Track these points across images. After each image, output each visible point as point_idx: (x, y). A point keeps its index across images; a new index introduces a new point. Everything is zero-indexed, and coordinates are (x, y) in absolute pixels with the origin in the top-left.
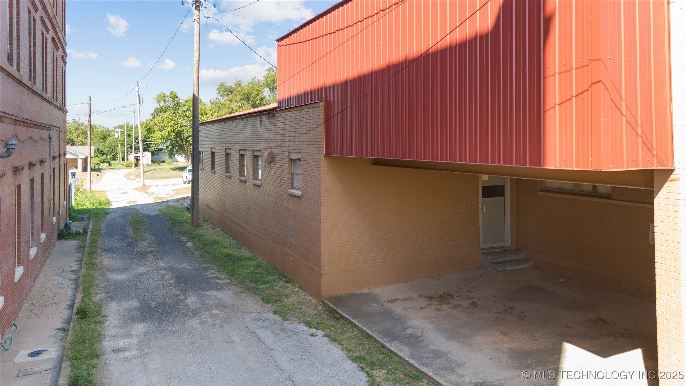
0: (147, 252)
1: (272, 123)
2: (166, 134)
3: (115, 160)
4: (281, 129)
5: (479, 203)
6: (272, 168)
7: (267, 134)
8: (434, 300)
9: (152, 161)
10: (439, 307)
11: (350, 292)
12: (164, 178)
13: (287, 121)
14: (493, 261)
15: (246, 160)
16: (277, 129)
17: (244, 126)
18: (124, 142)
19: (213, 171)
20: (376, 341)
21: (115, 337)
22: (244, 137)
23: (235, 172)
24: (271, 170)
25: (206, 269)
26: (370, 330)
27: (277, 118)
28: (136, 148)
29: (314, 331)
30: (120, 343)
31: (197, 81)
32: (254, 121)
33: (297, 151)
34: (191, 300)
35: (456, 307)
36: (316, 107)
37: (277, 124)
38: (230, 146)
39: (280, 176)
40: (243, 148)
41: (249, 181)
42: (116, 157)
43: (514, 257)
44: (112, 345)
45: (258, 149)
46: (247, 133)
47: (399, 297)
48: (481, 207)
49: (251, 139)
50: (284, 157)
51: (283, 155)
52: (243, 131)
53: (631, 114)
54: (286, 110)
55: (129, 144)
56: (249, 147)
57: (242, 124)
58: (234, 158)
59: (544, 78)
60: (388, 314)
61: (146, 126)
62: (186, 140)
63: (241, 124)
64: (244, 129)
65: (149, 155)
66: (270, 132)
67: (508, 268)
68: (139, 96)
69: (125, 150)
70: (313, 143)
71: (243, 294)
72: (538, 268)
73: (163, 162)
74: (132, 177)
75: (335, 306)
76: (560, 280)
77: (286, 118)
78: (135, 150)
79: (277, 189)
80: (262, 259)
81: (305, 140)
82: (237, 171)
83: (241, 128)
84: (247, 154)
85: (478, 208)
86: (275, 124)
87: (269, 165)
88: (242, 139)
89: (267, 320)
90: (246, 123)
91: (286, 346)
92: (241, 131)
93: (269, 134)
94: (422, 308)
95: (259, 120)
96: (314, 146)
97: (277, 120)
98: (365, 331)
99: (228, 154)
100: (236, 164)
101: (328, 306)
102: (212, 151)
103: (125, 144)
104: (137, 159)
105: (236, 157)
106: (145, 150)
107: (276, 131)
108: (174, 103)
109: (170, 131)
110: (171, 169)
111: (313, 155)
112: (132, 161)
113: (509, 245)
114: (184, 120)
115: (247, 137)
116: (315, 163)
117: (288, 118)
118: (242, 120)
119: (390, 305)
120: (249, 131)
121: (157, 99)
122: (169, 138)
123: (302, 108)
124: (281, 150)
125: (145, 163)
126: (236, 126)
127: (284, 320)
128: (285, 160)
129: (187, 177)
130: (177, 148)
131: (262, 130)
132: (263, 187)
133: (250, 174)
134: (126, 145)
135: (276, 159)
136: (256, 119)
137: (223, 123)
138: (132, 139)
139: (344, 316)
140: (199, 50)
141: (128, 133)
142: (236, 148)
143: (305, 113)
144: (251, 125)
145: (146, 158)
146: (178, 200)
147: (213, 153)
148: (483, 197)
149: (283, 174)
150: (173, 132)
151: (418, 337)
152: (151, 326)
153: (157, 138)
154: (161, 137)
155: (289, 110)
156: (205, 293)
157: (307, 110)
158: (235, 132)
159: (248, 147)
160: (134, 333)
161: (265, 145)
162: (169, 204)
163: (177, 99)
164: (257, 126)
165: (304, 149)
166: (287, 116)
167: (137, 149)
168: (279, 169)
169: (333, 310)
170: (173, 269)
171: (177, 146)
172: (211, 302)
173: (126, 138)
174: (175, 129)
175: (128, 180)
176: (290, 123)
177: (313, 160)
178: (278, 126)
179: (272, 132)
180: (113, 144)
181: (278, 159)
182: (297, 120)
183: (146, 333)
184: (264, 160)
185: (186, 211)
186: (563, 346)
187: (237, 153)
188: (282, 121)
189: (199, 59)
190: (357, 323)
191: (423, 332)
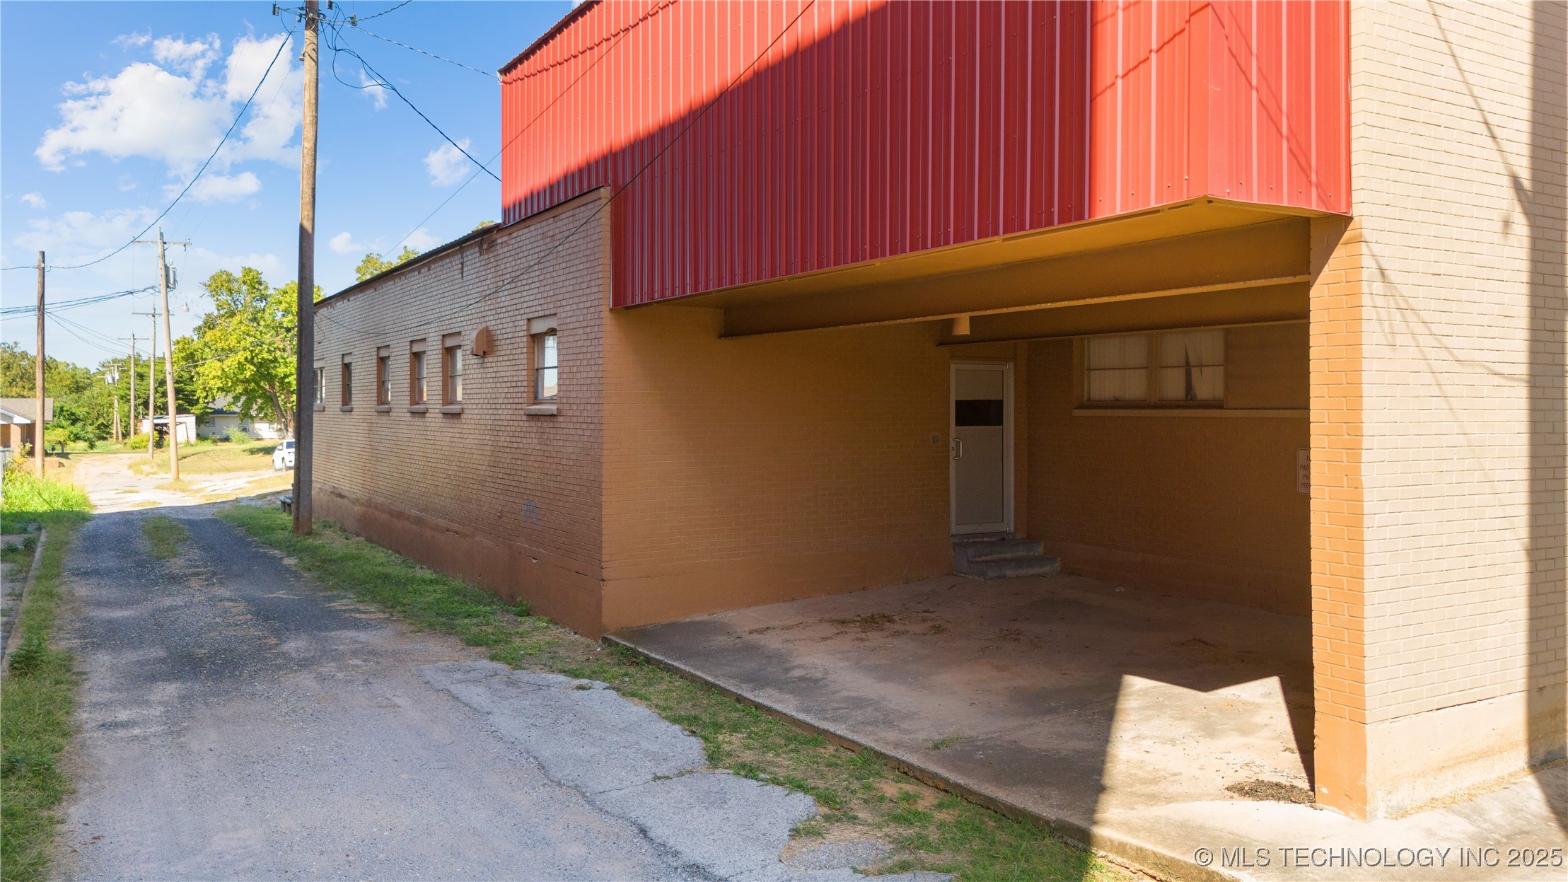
0: (185, 575)
1: (487, 262)
2: (233, 367)
3: (105, 439)
4: (510, 270)
5: (948, 435)
6: (489, 365)
7: (477, 290)
8: (852, 625)
9: (198, 436)
10: (864, 636)
11: (666, 621)
12: (228, 470)
13: (524, 248)
14: (977, 559)
15: (425, 366)
16: (500, 273)
17: (422, 284)
18: (128, 392)
19: (348, 407)
20: (724, 692)
21: (106, 705)
22: (422, 310)
23: (400, 398)
24: (486, 370)
25: (330, 599)
26: (711, 675)
27: (502, 248)
28: (159, 407)
29: (584, 681)
30: (117, 715)
31: (311, 197)
32: (446, 266)
33: (548, 312)
34: (295, 645)
35: (896, 634)
36: (591, 202)
37: (500, 262)
38: (389, 339)
39: (506, 379)
40: (418, 338)
41: (433, 411)
42: (108, 433)
43: (1021, 552)
44: (100, 718)
45: (454, 331)
46: (429, 299)
47: (777, 623)
48: (953, 444)
49: (437, 311)
50: (516, 335)
51: (513, 330)
52: (420, 298)
53: (1269, 115)
54: (523, 225)
55: (139, 398)
56: (434, 330)
57: (417, 282)
58: (397, 366)
59: (1092, 100)
60: (751, 650)
61: (184, 349)
62: (282, 383)
63: (414, 283)
64: (422, 293)
65: (190, 420)
66: (484, 283)
67: (1009, 573)
68: (167, 268)
69: (129, 412)
70: (584, 285)
71: (420, 634)
72: (1073, 574)
73: (227, 439)
74: (146, 468)
75: (633, 643)
76: (1117, 590)
77: (521, 244)
78: (155, 410)
79: (500, 412)
80: (464, 582)
81: (567, 283)
82: (404, 394)
83: (414, 291)
84: (430, 348)
85: (948, 445)
86: (494, 264)
87: (481, 361)
88: (417, 316)
89: (475, 670)
90: (426, 278)
91: (519, 707)
92: (414, 300)
93: (481, 289)
94: (824, 639)
95: (458, 262)
96: (588, 291)
97: (500, 251)
98: (699, 677)
99: (382, 361)
100: (401, 377)
101: (618, 644)
102: (346, 361)
103: (129, 395)
104: (161, 431)
105: (401, 361)
106: (180, 410)
107: (498, 279)
108: (253, 295)
109: (242, 360)
110: (244, 451)
111: (585, 311)
112: (148, 433)
113: (1012, 530)
114: (278, 335)
115: (429, 308)
116: (589, 330)
117: (527, 242)
118: (417, 273)
119: (755, 636)
120: (434, 293)
121: (210, 286)
122: (241, 377)
123: (560, 210)
124: (508, 320)
125: (181, 438)
126: (403, 291)
127: (514, 669)
128: (518, 340)
129: (283, 459)
130: (260, 401)
131: (465, 284)
132: (466, 416)
133: (436, 393)
134: (132, 398)
135: (498, 343)
136: (451, 262)
137: (372, 290)
138: (148, 384)
139: (652, 658)
140: (317, 123)
141: (139, 370)
142: (402, 340)
143: (565, 221)
144: (439, 278)
145: (184, 428)
146: (262, 497)
147: (347, 367)
148: (957, 424)
149: (513, 373)
150: (252, 363)
151: (816, 681)
152: (197, 686)
153: (211, 376)
154: (219, 373)
155: (528, 223)
156: (327, 633)
157: (570, 213)
158: (401, 303)
159: (430, 330)
160: (153, 697)
161: (471, 317)
162: (241, 504)
163: (262, 287)
164: (452, 278)
165: (564, 303)
166: (524, 237)
167: (162, 409)
168: (503, 364)
169: (628, 649)
170: (250, 601)
171: (259, 397)
172: (341, 647)
173: (132, 383)
174: (256, 355)
175: (139, 476)
176: (532, 252)
177: (584, 324)
178: (502, 267)
179: (488, 282)
180: (98, 401)
181: (503, 342)
182: (548, 240)
183: (183, 698)
184: (468, 352)
185: (280, 511)
186: (1123, 680)
187: (404, 352)
188: (513, 252)
189: (315, 145)
190: (682, 667)
191: (826, 672)
